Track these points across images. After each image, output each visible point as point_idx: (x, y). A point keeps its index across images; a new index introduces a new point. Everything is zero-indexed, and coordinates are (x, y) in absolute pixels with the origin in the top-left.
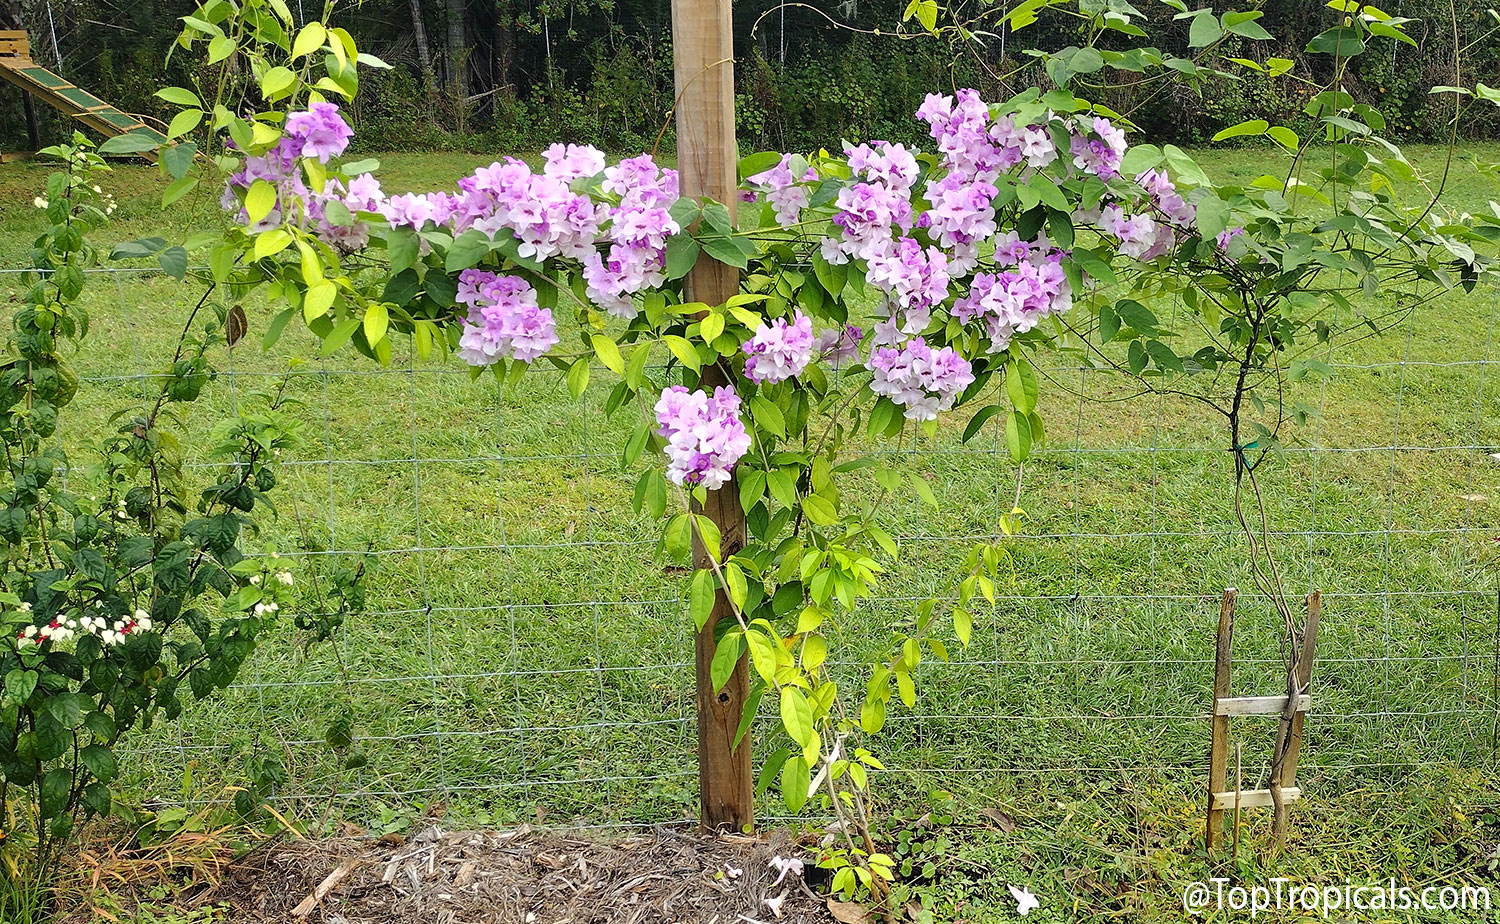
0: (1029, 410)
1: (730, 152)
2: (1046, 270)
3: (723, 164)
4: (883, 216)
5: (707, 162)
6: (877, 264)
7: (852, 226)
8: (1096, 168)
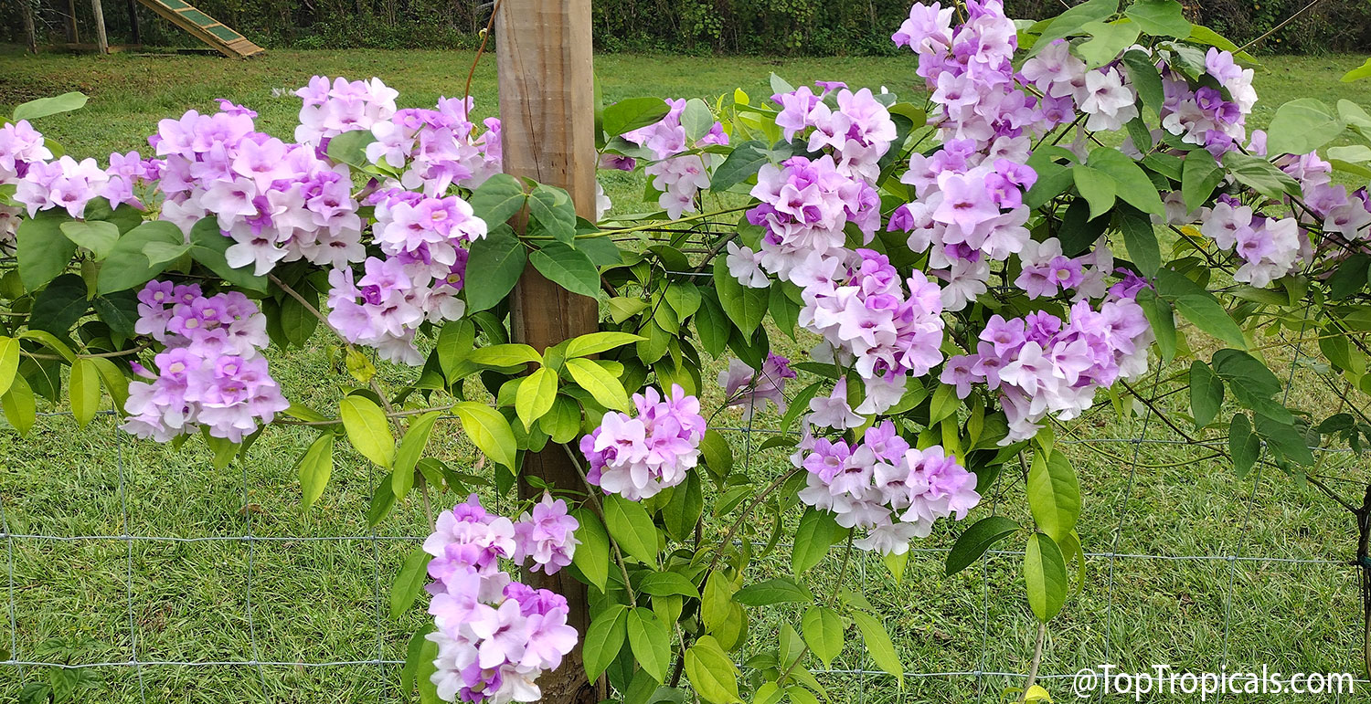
0: (1062, 533)
1: (581, 97)
2: (1112, 312)
3: (570, 118)
4: (832, 212)
5: (544, 114)
6: (818, 296)
7: (778, 232)
8: (1203, 135)
